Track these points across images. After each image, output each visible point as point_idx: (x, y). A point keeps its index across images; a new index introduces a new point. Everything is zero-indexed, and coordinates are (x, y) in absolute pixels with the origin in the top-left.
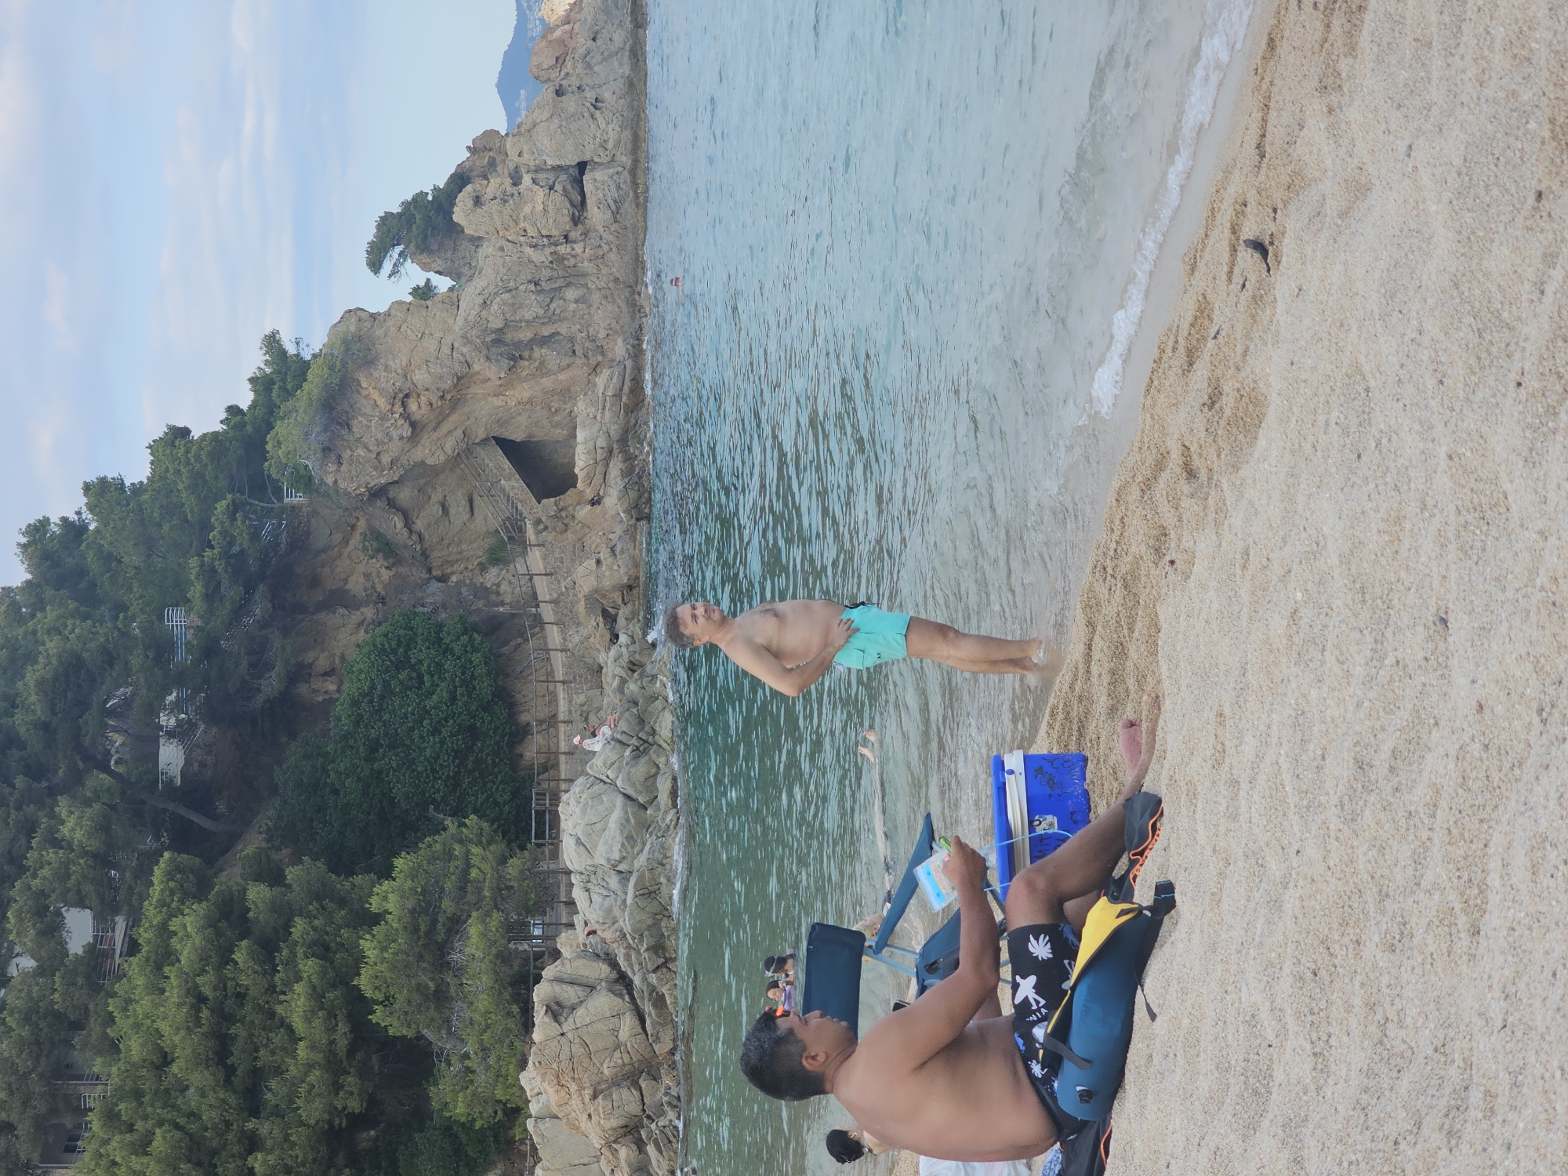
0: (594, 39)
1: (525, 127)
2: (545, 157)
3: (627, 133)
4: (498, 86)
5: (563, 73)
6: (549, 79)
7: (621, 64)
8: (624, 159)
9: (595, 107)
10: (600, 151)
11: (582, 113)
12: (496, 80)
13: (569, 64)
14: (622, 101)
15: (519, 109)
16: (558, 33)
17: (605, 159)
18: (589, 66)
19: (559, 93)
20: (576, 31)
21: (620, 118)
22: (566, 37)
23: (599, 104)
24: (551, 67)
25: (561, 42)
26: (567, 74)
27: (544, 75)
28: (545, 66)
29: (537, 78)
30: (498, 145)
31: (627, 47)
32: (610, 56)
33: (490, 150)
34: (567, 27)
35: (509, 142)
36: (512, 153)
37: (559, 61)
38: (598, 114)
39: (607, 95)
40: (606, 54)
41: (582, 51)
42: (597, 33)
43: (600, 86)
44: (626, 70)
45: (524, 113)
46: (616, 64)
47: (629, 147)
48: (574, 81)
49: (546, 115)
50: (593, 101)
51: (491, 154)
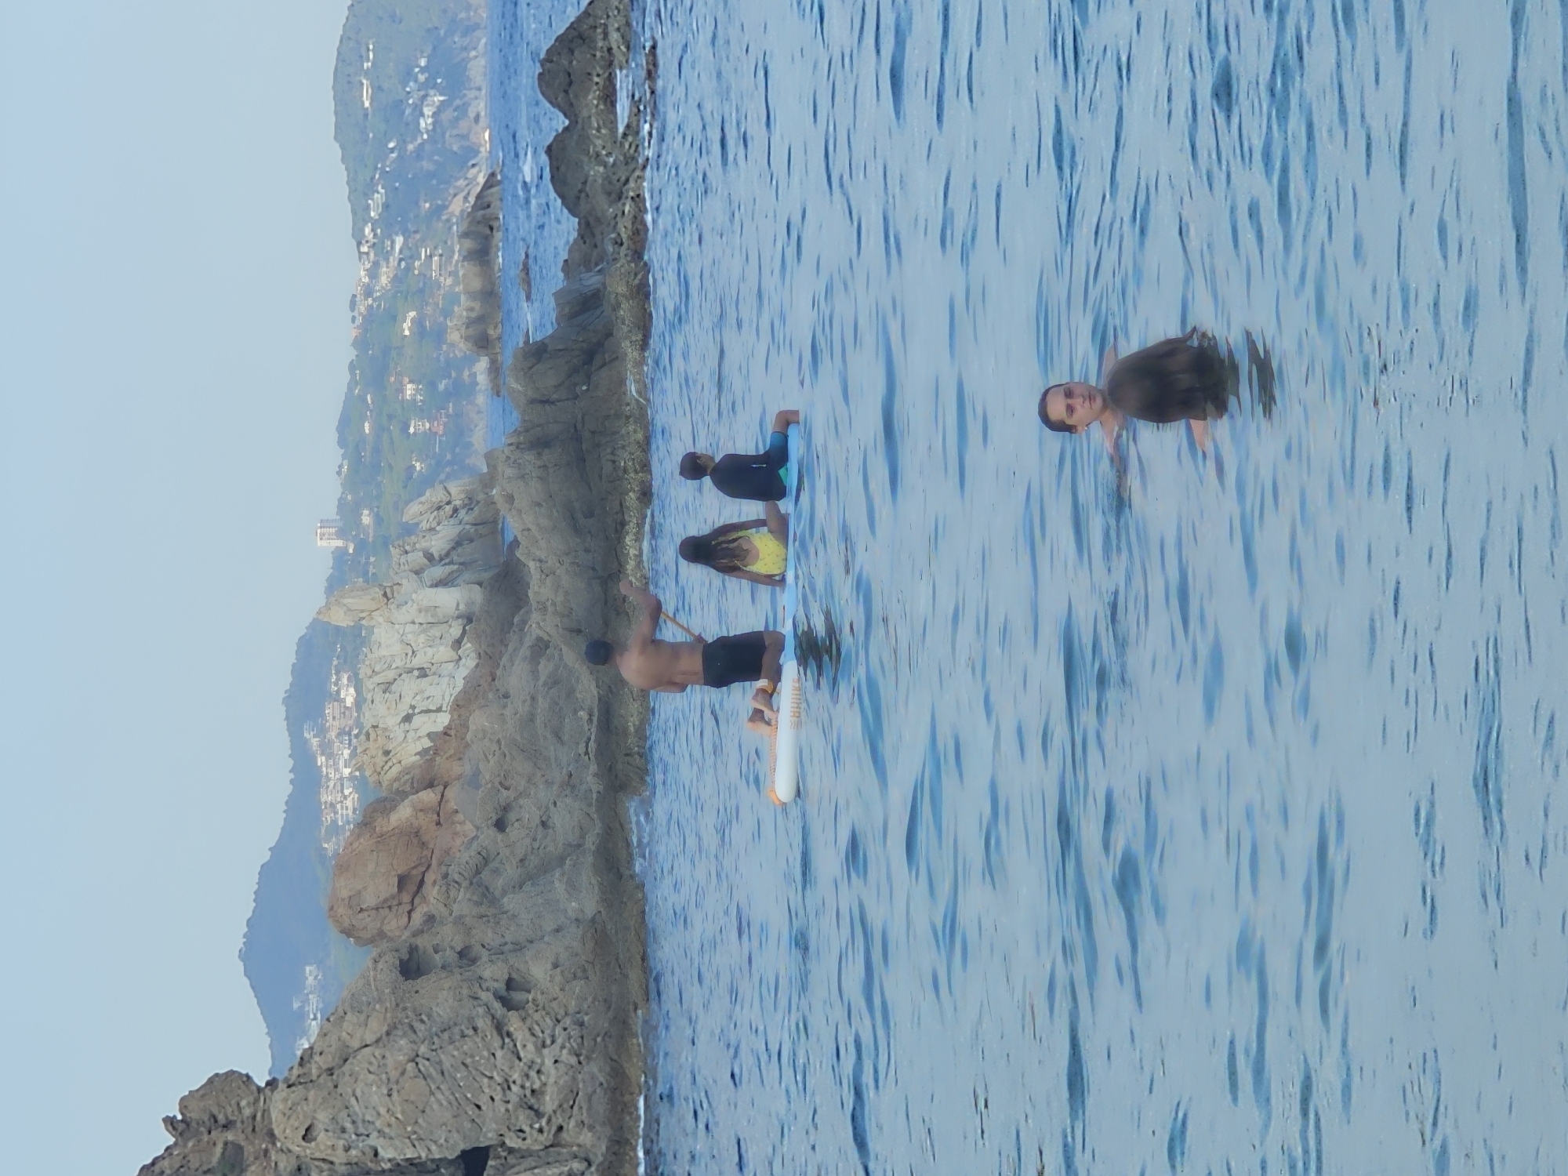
0: (500, 825)
1: (319, 1062)
2: (374, 1140)
3: (596, 1069)
4: (244, 956)
5: (417, 917)
6: (381, 934)
7: (573, 887)
8: (586, 1138)
9: (507, 1004)
10: (523, 1119)
11: (471, 1019)
12: (240, 943)
13: (432, 892)
14: (578, 986)
15: (301, 1016)
16: (404, 813)
17: (535, 1141)
18: (486, 896)
19: (411, 967)
20: (452, 805)
21: (575, 1032)
22: (425, 821)
23: (518, 996)
24: (386, 905)
25: (414, 836)
26: (430, 919)
27: (369, 923)
28: (370, 900)
29: (348, 932)
30: (247, 1112)
31: (591, 842)
32: (545, 868)
33: (227, 1126)
34: (428, 797)
35: (278, 1103)
36: (288, 1133)
37: (410, 885)
38: (514, 1023)
39: (538, 971)
40: (534, 861)
41: (466, 857)
42: (506, 809)
43: (518, 948)
44: (589, 903)
45: (314, 1027)
46: (560, 887)
47: (601, 1105)
48: (449, 937)
49: (376, 1028)
50: (501, 986)
51: (230, 1136)
